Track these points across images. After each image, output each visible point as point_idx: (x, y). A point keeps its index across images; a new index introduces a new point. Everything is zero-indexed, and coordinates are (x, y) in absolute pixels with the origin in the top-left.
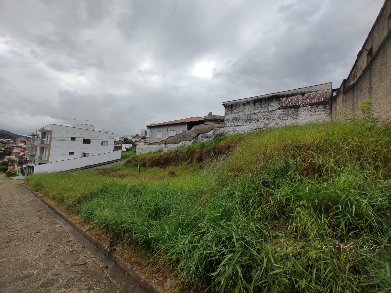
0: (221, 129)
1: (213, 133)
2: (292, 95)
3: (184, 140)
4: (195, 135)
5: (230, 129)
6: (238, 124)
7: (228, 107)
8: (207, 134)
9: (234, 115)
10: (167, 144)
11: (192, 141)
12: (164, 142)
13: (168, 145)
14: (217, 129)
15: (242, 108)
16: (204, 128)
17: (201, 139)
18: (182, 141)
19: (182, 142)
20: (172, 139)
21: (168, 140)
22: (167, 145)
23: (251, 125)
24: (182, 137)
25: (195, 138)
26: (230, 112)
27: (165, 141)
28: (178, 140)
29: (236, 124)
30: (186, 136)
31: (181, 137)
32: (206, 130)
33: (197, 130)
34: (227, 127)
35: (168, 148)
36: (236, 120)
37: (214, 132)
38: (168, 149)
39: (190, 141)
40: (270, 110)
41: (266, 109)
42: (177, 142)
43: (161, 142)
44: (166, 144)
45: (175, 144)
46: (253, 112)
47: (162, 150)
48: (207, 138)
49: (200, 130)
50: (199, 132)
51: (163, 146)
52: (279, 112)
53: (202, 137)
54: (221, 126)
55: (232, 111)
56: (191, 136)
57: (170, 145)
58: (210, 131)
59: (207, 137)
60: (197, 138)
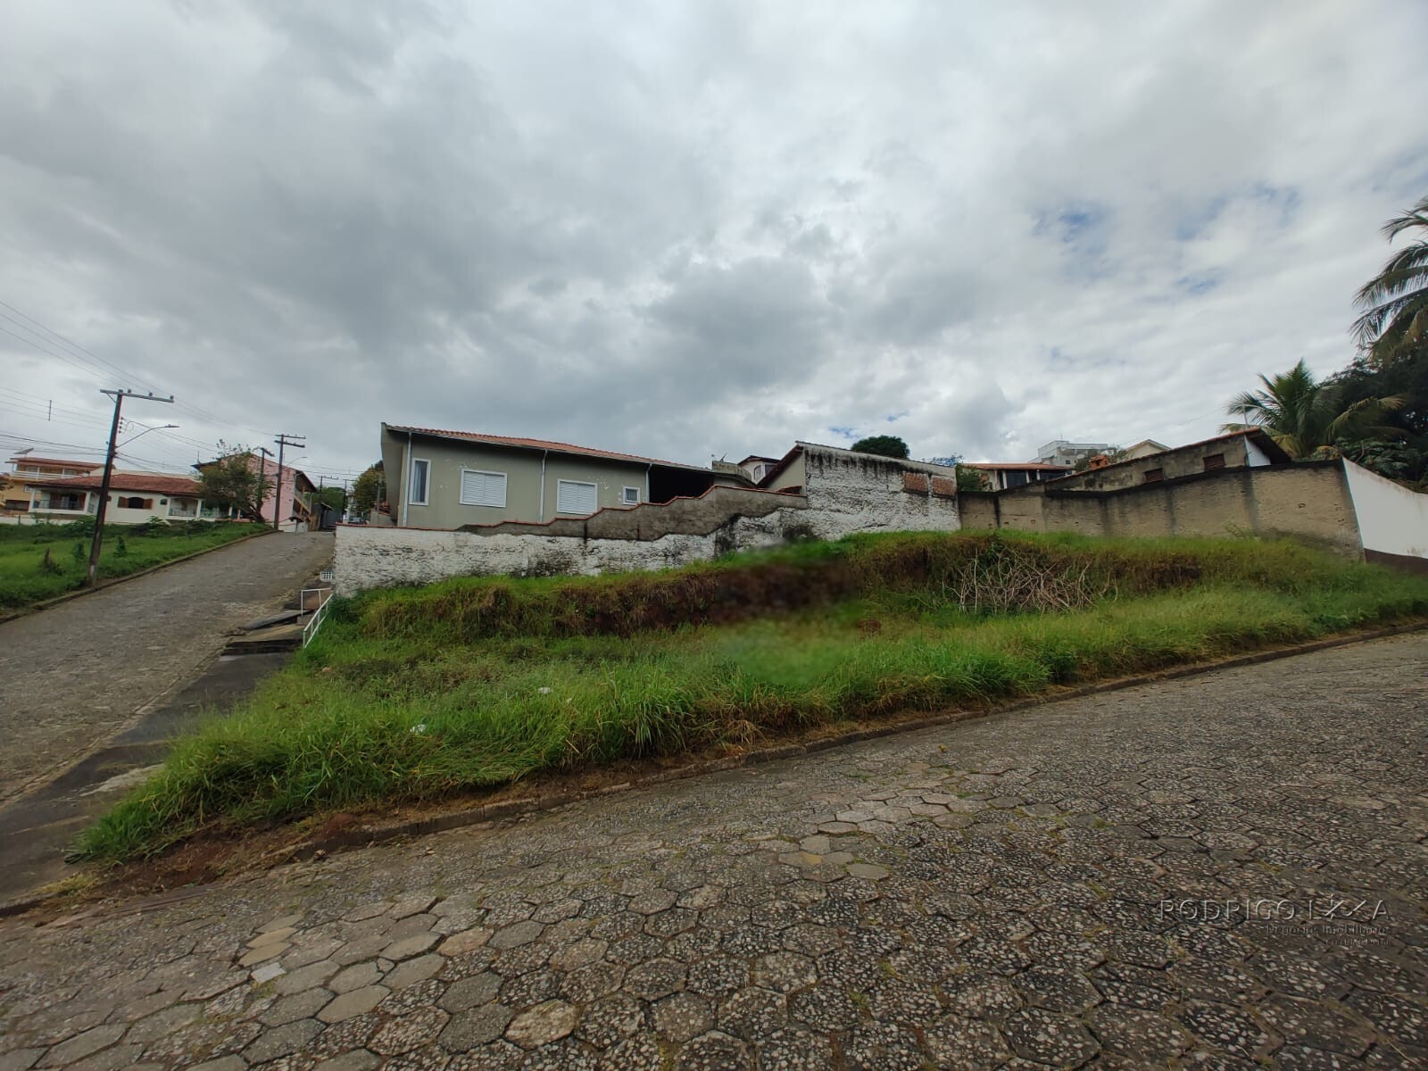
0: (800, 512)
1: (780, 520)
2: (917, 471)
3: (679, 529)
4: (721, 517)
5: (821, 516)
6: (839, 506)
7: (813, 457)
8: (763, 520)
9: (828, 484)
10: (596, 538)
11: (713, 536)
12: (577, 527)
13: (601, 542)
14: (790, 510)
15: (841, 469)
16: (750, 501)
17: (745, 533)
18: (672, 533)
19: (669, 536)
20: (622, 518)
21: (599, 520)
22: (592, 543)
23: (862, 513)
24: (668, 516)
25: (723, 526)
26: (817, 472)
27: (581, 524)
28: (651, 527)
29: (834, 507)
30: (685, 517)
31: (664, 519)
32: (759, 506)
33: (728, 502)
34: (815, 509)
35: (604, 553)
36: (832, 495)
37: (782, 517)
38: (605, 561)
39: (704, 536)
40: (891, 489)
41: (884, 487)
42: (644, 532)
43: (557, 526)
44: (586, 536)
45: (638, 539)
46: (864, 486)
47: (568, 564)
48: (764, 531)
49: (739, 503)
50: (733, 512)
51: (569, 544)
52: (904, 496)
53: (748, 528)
54: (798, 504)
55: (822, 471)
56: (707, 519)
57: (610, 542)
58: (771, 512)
59: (763, 529)
60: (732, 529)
